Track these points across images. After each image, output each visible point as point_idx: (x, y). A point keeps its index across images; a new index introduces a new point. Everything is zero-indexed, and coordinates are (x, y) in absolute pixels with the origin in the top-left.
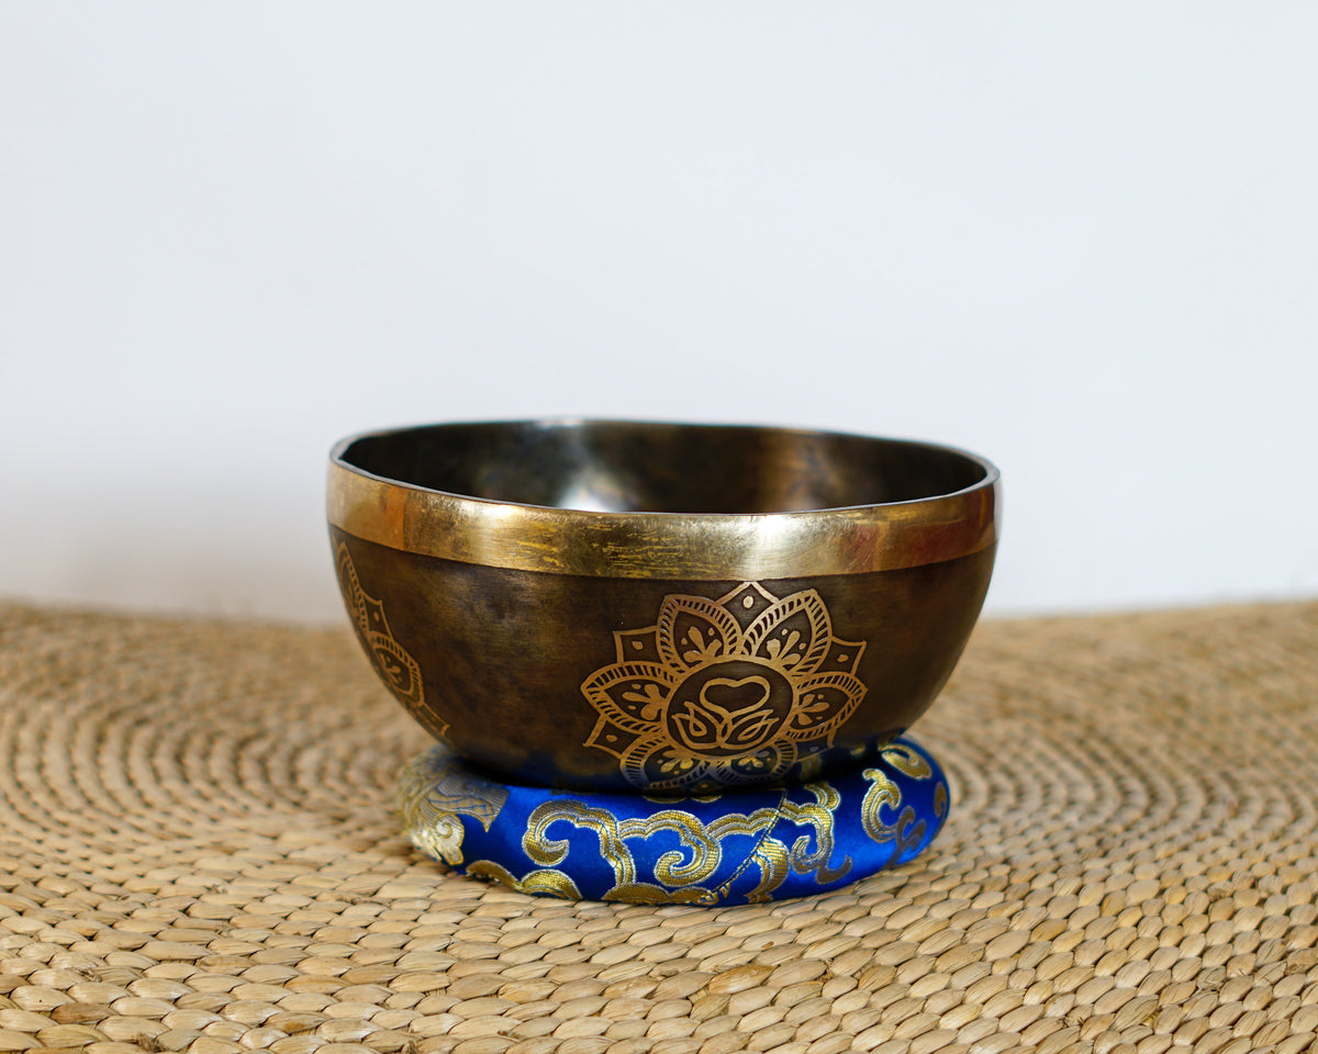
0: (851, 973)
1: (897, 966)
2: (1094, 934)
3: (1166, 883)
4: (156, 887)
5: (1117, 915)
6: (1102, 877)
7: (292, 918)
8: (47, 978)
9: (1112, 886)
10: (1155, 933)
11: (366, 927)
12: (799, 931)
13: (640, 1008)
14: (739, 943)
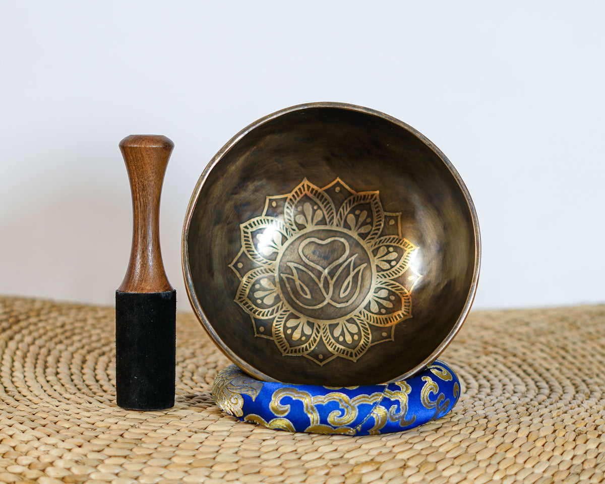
0: (417, 465)
1: (437, 462)
2: (524, 449)
3: (557, 427)
4: (108, 425)
5: (535, 441)
6: (528, 424)
7: (169, 439)
8: (60, 464)
9: (533, 428)
10: (552, 449)
11: (201, 443)
12: (394, 447)
13: (323, 479)
14: (366, 452)
